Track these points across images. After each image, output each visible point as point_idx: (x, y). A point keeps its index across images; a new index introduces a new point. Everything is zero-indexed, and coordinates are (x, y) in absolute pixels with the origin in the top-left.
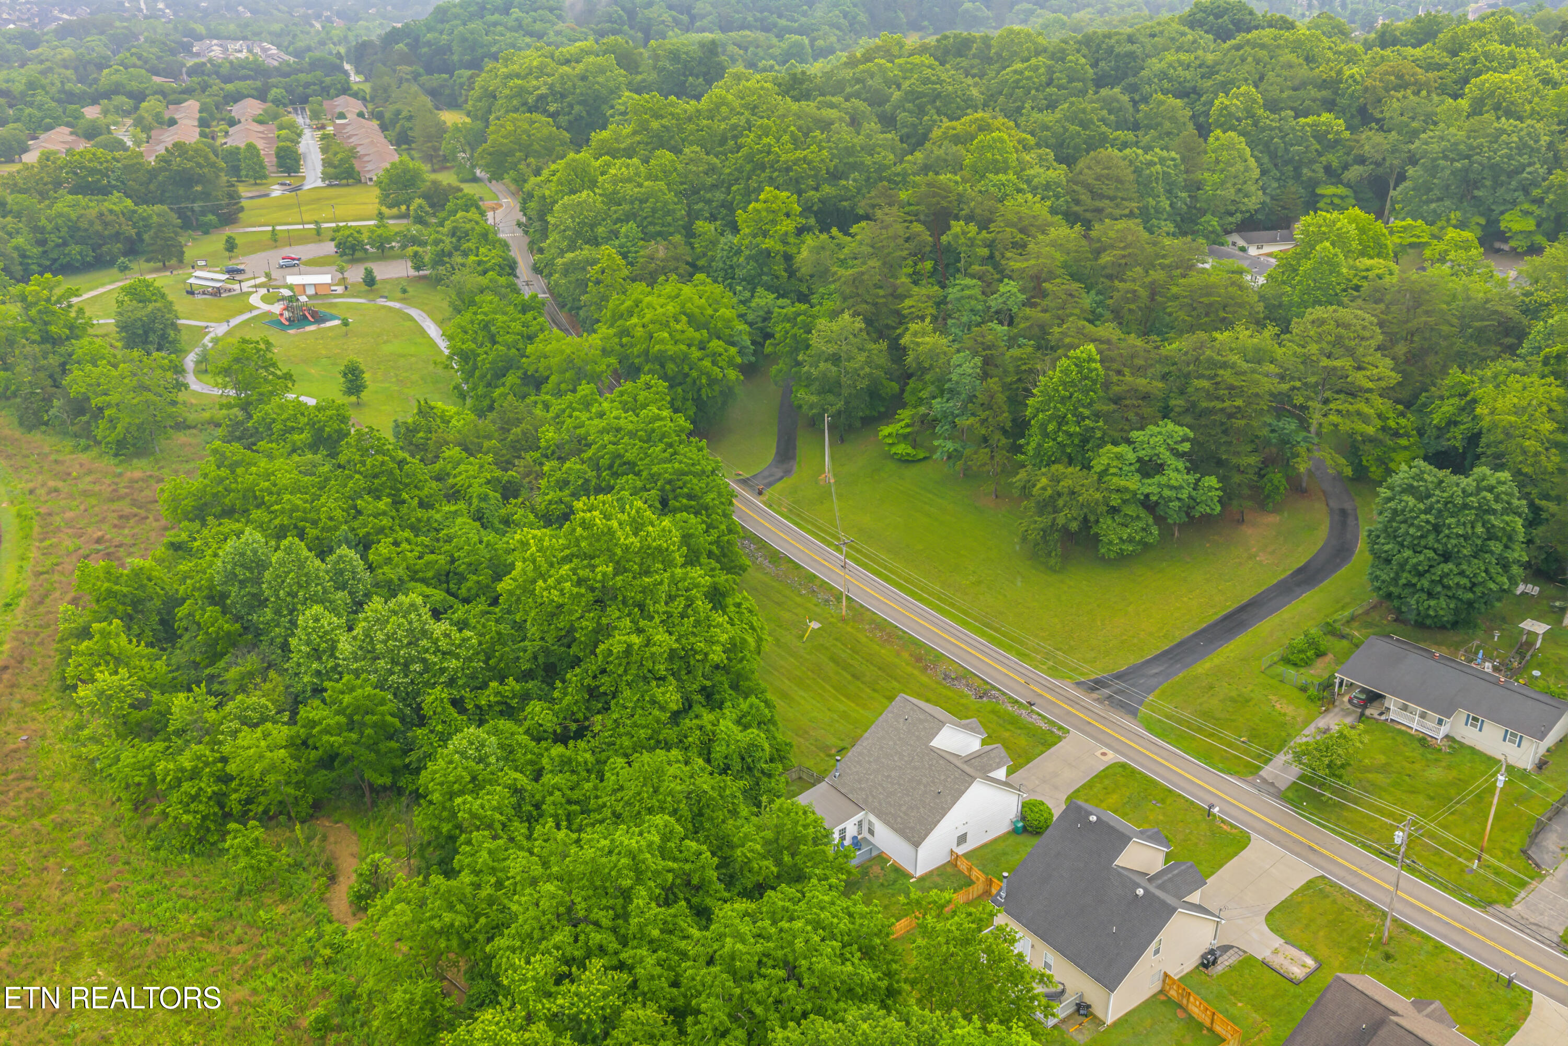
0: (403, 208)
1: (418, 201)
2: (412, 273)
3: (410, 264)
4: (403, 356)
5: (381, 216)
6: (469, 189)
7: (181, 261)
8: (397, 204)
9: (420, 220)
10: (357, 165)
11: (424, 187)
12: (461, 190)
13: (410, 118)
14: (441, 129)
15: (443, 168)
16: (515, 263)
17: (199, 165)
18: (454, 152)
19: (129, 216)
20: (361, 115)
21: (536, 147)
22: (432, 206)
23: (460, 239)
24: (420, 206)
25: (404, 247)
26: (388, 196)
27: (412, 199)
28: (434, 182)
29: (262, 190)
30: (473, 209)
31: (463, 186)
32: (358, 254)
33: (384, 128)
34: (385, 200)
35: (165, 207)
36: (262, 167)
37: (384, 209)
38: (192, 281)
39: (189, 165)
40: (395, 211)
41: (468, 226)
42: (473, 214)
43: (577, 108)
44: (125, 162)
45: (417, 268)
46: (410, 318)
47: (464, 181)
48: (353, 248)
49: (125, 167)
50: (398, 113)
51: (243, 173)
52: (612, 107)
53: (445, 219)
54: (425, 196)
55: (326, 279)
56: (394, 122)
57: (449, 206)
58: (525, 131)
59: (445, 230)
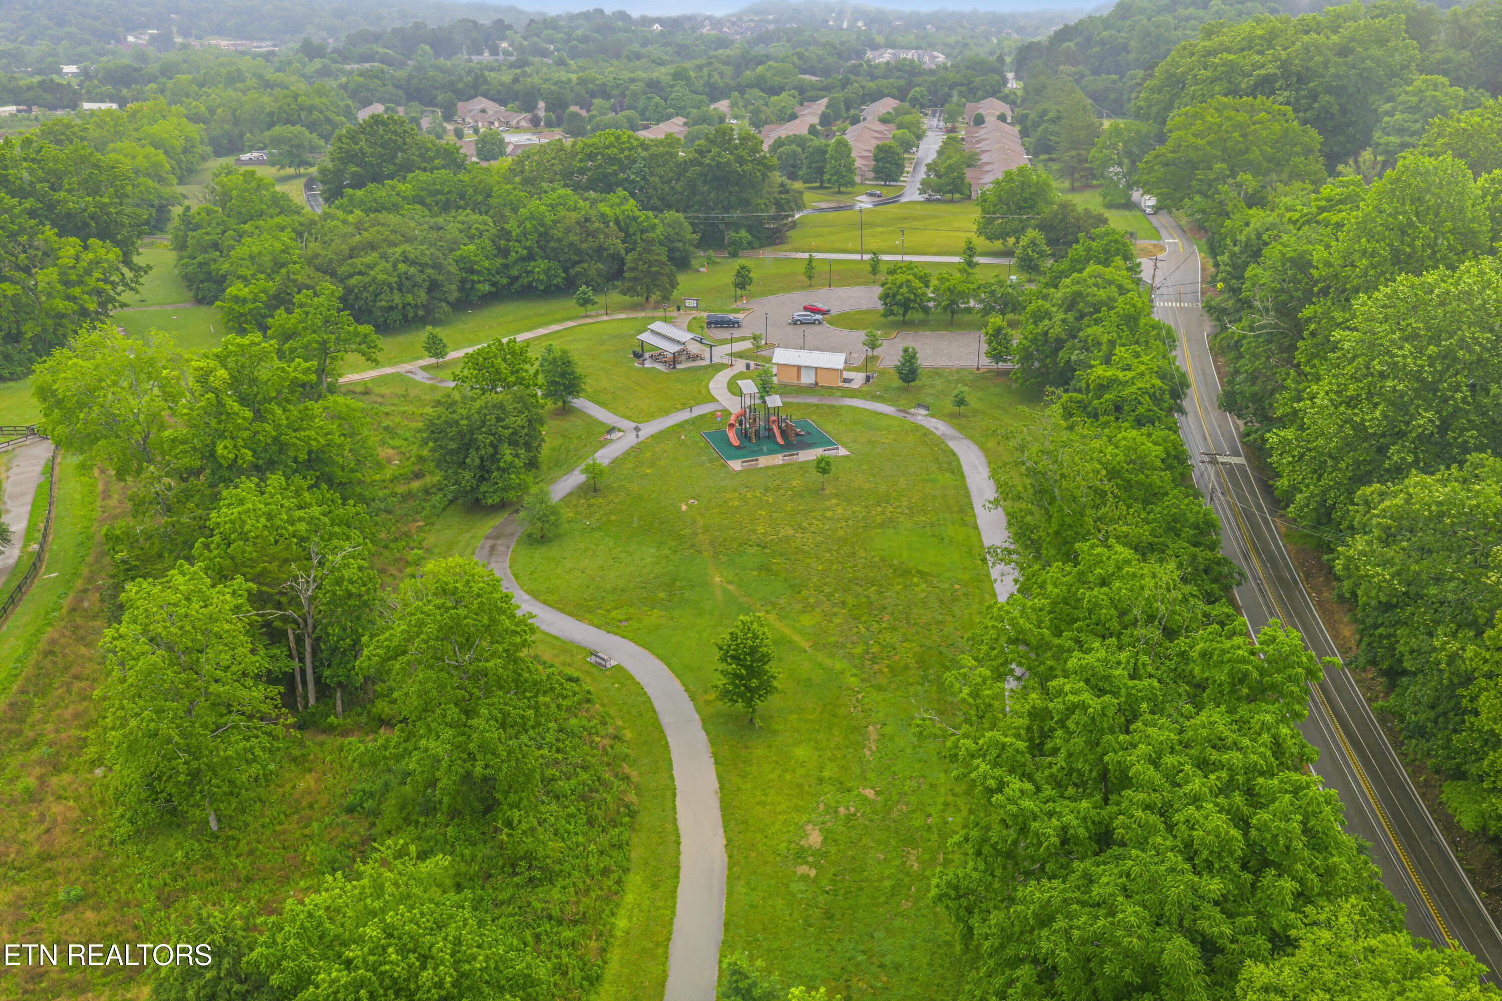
0: (1011, 241)
1: (1032, 233)
2: (986, 362)
3: (985, 347)
4: (904, 572)
5: (970, 251)
6: (1118, 221)
7: (666, 298)
8: (1002, 235)
9: (1029, 266)
10: (969, 175)
11: (1046, 211)
12: (1105, 221)
13: (1055, 120)
14: (1094, 133)
15: (1087, 187)
16: (1185, 384)
17: (741, 161)
18: (1106, 163)
19: (625, 226)
20: (1002, 118)
21: (1255, 154)
22: (1050, 242)
23: (1082, 316)
24: (1033, 243)
25: (986, 312)
26: (990, 221)
27: (1024, 229)
28: (1064, 206)
29: (844, 200)
30: (1118, 261)
31: (1108, 214)
32: (912, 315)
33: (1024, 133)
34: (987, 229)
35: (681, 216)
36: (851, 171)
37: (980, 242)
38: (645, 337)
39: (727, 157)
40: (998, 244)
41: (1102, 294)
42: (1116, 271)
43: (1325, 98)
44: (654, 150)
45: (997, 357)
46: (953, 466)
47: (1110, 206)
48: (906, 305)
49: (653, 157)
50: (1045, 112)
51: (826, 177)
52: (1390, 99)
53: (1063, 274)
54: (1042, 227)
55: (836, 360)
56: (1036, 125)
57: (1076, 250)
58: (1239, 126)
59: (1058, 295)
